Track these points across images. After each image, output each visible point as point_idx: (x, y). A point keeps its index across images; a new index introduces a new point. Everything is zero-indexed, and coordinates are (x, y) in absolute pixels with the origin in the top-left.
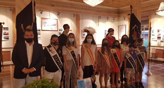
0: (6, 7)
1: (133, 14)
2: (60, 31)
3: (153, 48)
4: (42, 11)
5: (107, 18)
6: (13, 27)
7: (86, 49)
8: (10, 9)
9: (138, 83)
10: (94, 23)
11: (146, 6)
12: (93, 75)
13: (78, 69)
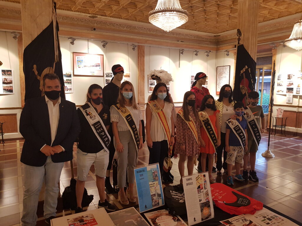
0: (6, 32)
1: (243, 45)
2: (107, 76)
3: (279, 109)
4: (74, 40)
5: (195, 53)
6: (20, 70)
7: (157, 110)
8: (13, 35)
9: (249, 171)
10: (171, 61)
11: (267, 30)
12: (166, 157)
13: (141, 147)
